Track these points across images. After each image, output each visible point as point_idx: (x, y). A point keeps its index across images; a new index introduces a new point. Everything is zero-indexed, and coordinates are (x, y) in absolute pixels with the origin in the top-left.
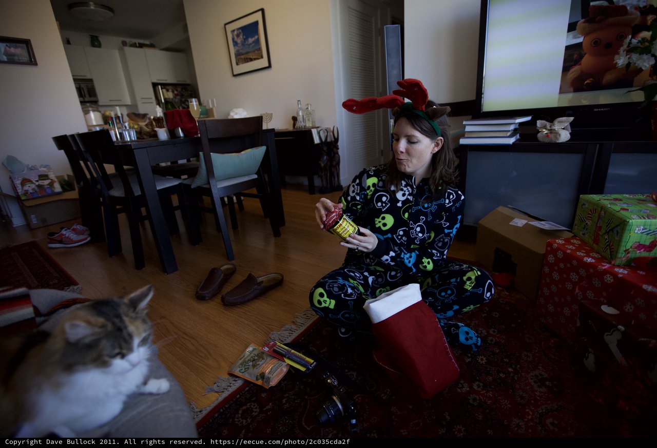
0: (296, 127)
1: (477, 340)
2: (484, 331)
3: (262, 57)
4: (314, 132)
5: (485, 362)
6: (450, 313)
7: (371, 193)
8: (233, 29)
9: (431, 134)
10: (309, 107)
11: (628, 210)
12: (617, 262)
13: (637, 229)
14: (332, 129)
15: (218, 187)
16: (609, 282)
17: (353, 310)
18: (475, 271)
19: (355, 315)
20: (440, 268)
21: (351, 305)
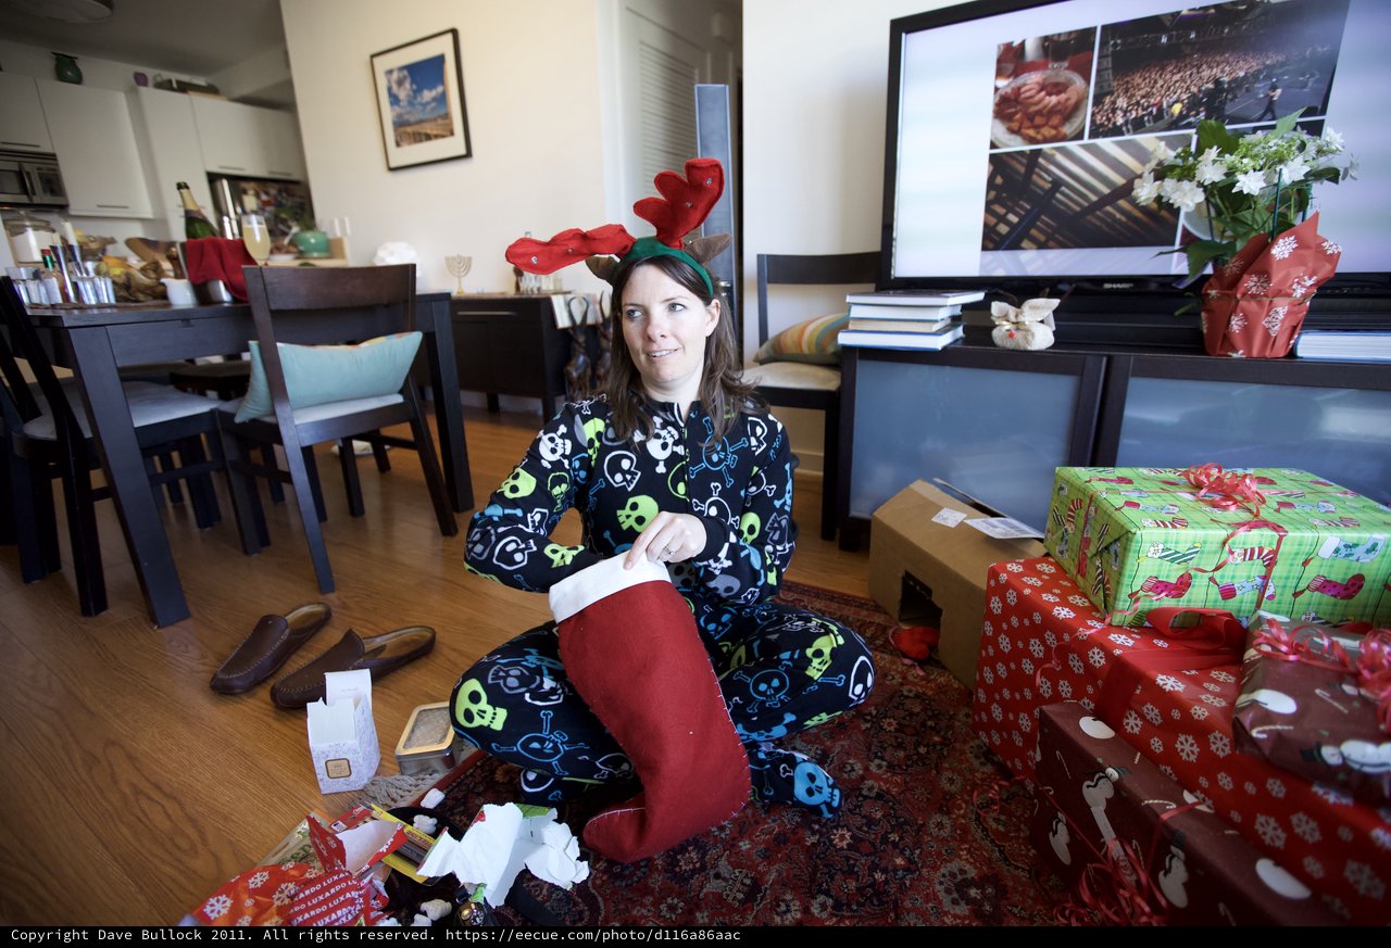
0: (521, 289)
1: (832, 794)
2: (858, 767)
3: (452, 133)
4: (558, 303)
5: (848, 845)
6: (779, 731)
8: (389, 67)
11: (1136, 505)
12: (1117, 619)
13: (1152, 549)
14: (598, 299)
15: (297, 422)
16: (1097, 665)
17: (551, 732)
18: (832, 635)
19: (555, 744)
20: (765, 623)
21: (547, 718)
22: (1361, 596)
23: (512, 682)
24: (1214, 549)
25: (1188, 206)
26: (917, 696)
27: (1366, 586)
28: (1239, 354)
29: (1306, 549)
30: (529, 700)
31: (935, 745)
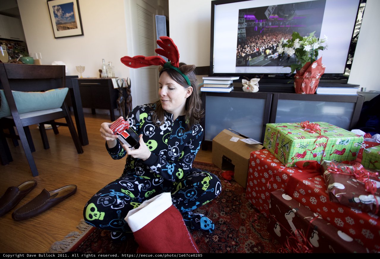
0: (102, 77)
1: (212, 226)
2: (217, 215)
3: (77, 28)
4: (114, 81)
5: (218, 240)
6: (194, 207)
7: (142, 124)
8: (54, 5)
9: (185, 84)
10: (110, 64)
11: (291, 133)
12: (288, 165)
13: (297, 145)
14: (126, 80)
15: (21, 118)
16: (285, 179)
17: (121, 218)
18: (209, 176)
19: (122, 222)
21: (119, 213)
22: (345, 154)
23: (106, 202)
24: (312, 144)
25: (291, 54)
26: (230, 191)
27: (346, 151)
28: (304, 93)
29: (333, 142)
30: (112, 208)
31: (237, 205)
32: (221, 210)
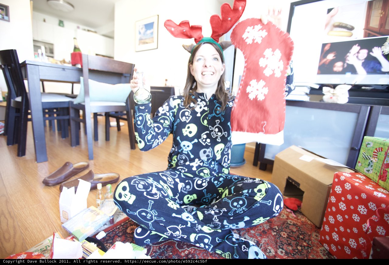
6: (242, 225)
17: (151, 210)
18: (265, 184)
19: (152, 215)
20: (237, 181)
21: (151, 203)
23: (141, 186)
26: (294, 225)
30: (145, 195)
31: (304, 246)
32: (280, 246)
